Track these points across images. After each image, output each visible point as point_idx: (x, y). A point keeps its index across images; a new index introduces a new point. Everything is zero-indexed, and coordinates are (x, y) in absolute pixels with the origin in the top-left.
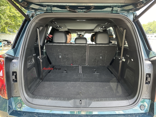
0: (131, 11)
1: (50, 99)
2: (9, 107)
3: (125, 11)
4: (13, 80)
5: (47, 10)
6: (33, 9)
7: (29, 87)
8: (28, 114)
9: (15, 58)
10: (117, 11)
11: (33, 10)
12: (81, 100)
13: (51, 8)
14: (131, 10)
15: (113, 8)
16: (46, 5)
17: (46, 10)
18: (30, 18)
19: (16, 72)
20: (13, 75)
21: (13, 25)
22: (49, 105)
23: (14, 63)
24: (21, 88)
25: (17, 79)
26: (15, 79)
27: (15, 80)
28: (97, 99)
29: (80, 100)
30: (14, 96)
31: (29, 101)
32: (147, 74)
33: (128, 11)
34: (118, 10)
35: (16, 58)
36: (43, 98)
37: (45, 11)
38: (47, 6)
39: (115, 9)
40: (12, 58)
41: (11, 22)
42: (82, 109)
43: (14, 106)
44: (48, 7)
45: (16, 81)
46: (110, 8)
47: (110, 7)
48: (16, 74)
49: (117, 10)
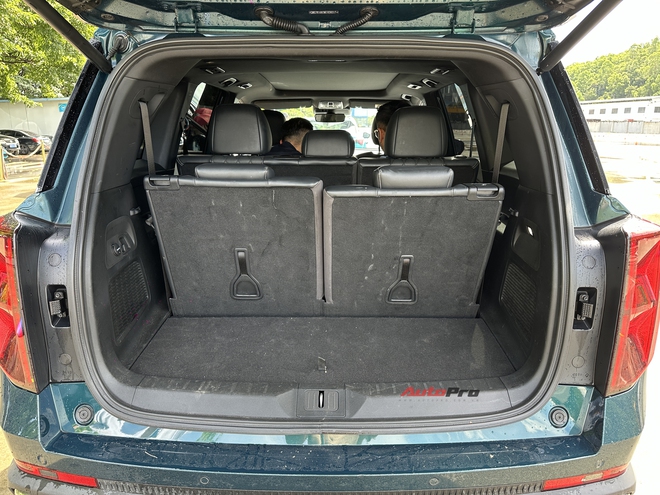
0: (529, 28)
1: (203, 389)
2: (44, 419)
3: (508, 28)
4: (55, 318)
5: (178, 25)
6: (118, 19)
7: (120, 340)
8: (117, 446)
9: (57, 230)
10: (472, 26)
11: (121, 26)
12: (323, 392)
13: (195, 17)
14: (531, 20)
15: (455, 12)
16: (174, 4)
17: (176, 23)
18: (108, 58)
19: (63, 287)
20: (52, 298)
21: (40, 64)
22: (197, 413)
23: (55, 250)
24: (86, 348)
25: (67, 314)
26: (62, 312)
27: (60, 316)
28: (385, 387)
29: (320, 392)
30: (62, 379)
31: (121, 397)
32: (580, 289)
33: (519, 25)
34: (477, 24)
35: (62, 230)
36: (173, 386)
37: (172, 27)
38: (180, 8)
39: (463, 16)
40: (46, 232)
41: (31, 52)
42: (325, 424)
43: (63, 418)
44: (182, 11)
45: (66, 321)
46: (445, 15)
47: (442, 8)
48: (65, 294)
49: (473, 24)
